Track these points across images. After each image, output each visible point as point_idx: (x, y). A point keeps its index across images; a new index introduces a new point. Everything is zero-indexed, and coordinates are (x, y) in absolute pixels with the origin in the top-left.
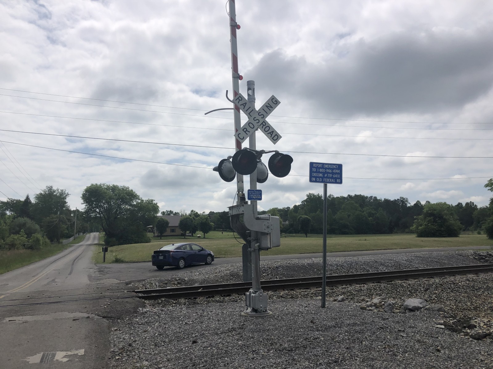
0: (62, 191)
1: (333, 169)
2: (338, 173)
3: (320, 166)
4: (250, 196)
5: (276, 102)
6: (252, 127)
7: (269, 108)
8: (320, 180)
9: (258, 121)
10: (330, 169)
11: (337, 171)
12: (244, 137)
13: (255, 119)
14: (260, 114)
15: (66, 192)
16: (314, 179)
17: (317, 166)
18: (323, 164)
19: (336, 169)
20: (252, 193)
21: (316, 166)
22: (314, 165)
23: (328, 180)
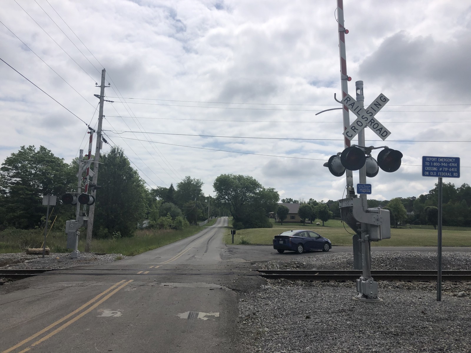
0: (198, 180)
1: (449, 163)
2: (455, 167)
3: (434, 159)
4: (360, 190)
5: (384, 100)
6: (361, 124)
7: (377, 106)
8: (434, 174)
9: (366, 119)
10: (445, 162)
11: (453, 165)
12: (352, 135)
13: (363, 117)
14: (368, 112)
15: (201, 181)
16: (427, 173)
17: (431, 160)
18: (438, 158)
19: (453, 163)
20: (361, 187)
21: (429, 160)
22: (427, 159)
23: (443, 174)
